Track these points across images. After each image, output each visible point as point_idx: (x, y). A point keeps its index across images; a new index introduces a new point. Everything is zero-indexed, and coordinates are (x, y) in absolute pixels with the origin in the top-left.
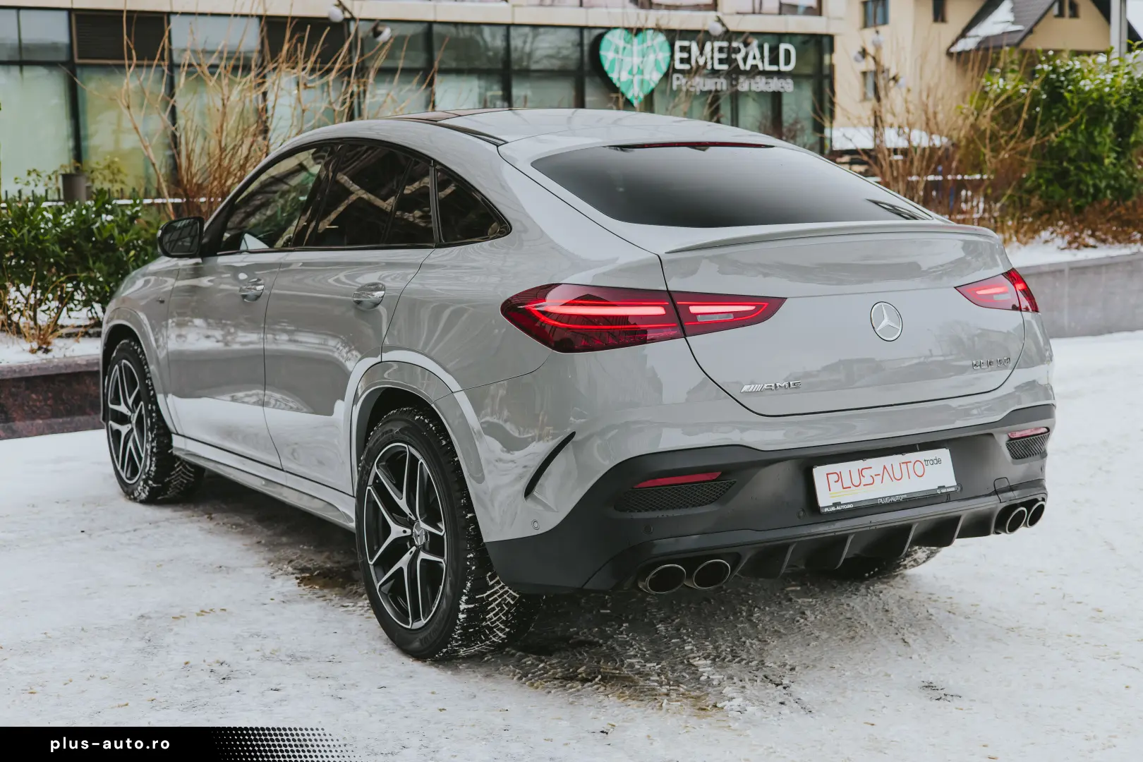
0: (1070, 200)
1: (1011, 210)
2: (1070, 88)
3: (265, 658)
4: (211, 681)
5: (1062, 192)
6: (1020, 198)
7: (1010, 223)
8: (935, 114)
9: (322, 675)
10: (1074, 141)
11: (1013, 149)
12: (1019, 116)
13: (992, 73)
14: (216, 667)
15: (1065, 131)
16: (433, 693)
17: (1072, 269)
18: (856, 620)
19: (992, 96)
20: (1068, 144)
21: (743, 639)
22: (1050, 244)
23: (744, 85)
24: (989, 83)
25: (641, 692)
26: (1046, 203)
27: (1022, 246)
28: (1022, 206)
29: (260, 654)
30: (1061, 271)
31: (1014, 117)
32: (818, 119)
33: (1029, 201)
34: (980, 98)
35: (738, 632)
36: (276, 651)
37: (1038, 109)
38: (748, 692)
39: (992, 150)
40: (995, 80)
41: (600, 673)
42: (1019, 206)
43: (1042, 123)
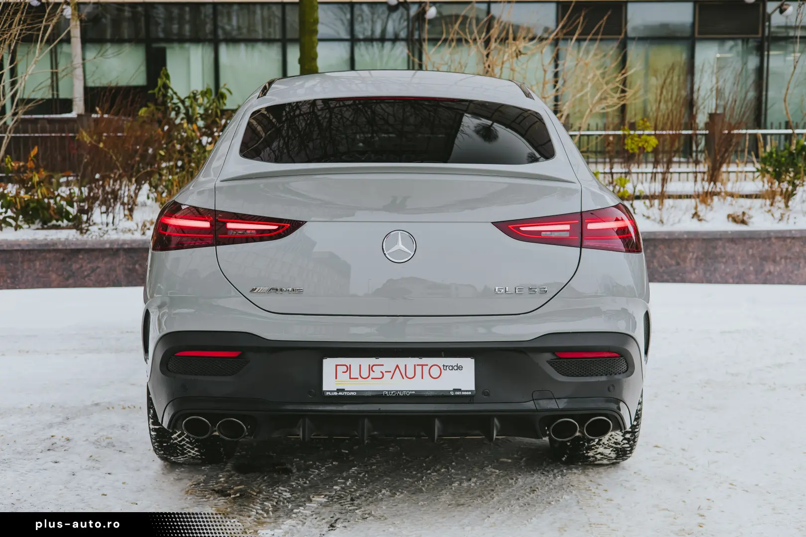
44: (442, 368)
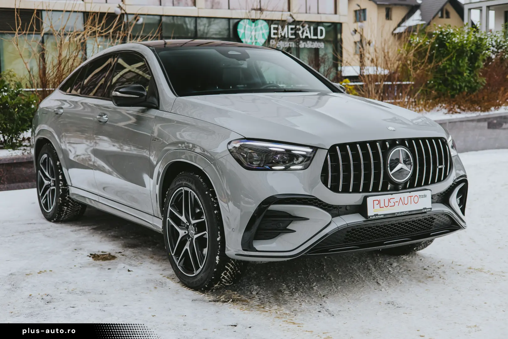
0: (449, 92)
1: (422, 97)
2: (449, 41)
3: (69, 293)
4: (41, 303)
5: (445, 88)
6: (426, 91)
7: (422, 102)
8: (388, 53)
9: (96, 300)
10: (450, 65)
11: (423, 69)
12: (426, 54)
13: (414, 35)
14: (44, 297)
15: (446, 61)
16: (150, 308)
17: (450, 123)
18: (354, 273)
19: (414, 45)
20: (448, 66)
21: (301, 283)
22: (440, 111)
23: (302, 45)
24: (412, 39)
25: (251, 307)
26: (438, 93)
27: (428, 113)
28: (427, 94)
29: (67, 290)
30: (445, 123)
31: (424, 54)
32: (335, 55)
33: (430, 92)
34: (408, 46)
35: (298, 279)
36: (75, 289)
37: (434, 51)
38: (303, 306)
39: (414, 69)
40: (415, 37)
41: (231, 298)
42: (426, 94)
43: (436, 57)
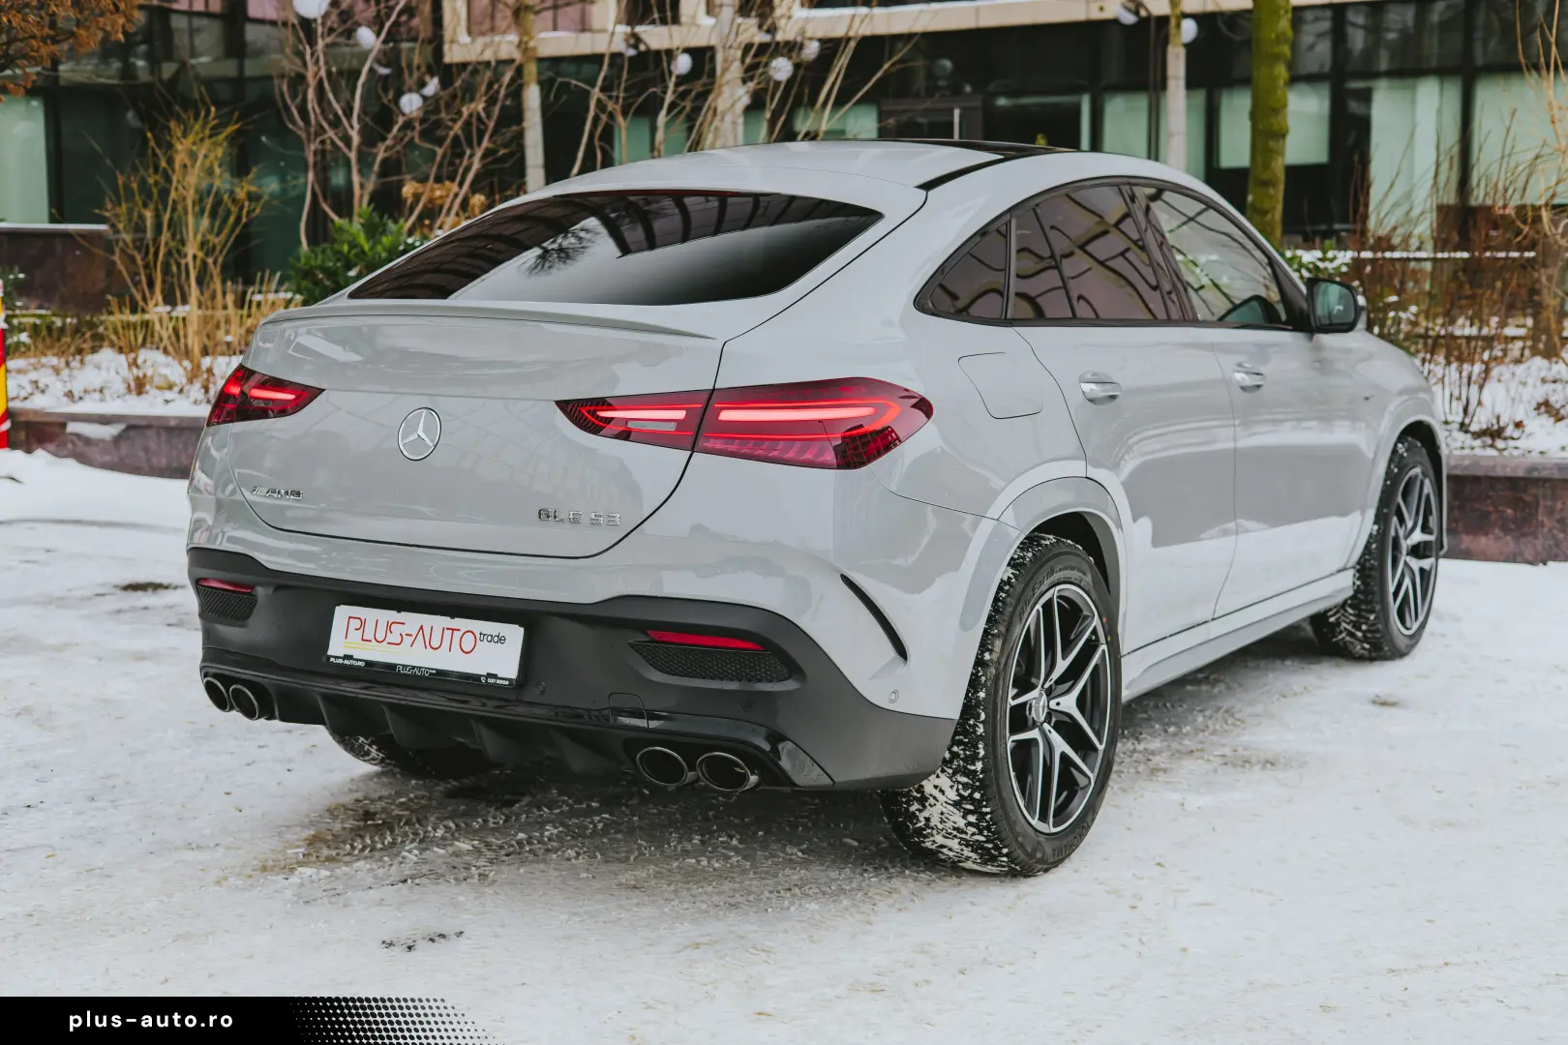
44: (478, 636)
